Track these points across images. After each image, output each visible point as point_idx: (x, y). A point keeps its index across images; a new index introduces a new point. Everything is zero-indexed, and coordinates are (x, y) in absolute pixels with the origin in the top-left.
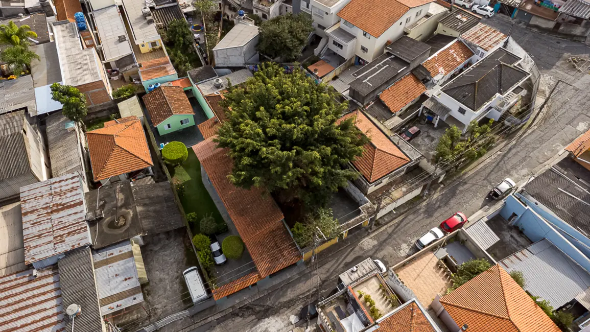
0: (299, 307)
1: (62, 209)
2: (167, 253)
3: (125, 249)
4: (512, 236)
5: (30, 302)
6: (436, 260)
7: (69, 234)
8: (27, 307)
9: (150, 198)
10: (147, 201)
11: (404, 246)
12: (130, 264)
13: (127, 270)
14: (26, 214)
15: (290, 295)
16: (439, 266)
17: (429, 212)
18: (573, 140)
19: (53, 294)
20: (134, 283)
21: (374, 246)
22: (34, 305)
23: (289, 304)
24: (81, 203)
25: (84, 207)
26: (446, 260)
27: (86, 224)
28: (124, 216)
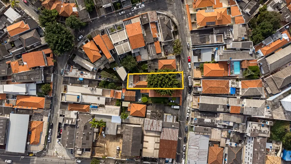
0: (188, 93)
1: (153, 124)
2: (166, 109)
3: (165, 116)
4: (197, 52)
5: (167, 132)
6: (195, 70)
7: (159, 124)
8: (168, 133)
9: (155, 108)
10: (156, 109)
11: (188, 70)
12: (168, 116)
13: (169, 117)
14: (150, 130)
15: (185, 93)
16: (197, 70)
17: (185, 62)
18: (186, 23)
19: (168, 129)
20: (172, 117)
21: (185, 75)
22: (168, 132)
23: (187, 94)
24: (153, 121)
25: (154, 120)
26: (196, 68)
27: (158, 121)
28: (159, 114)
